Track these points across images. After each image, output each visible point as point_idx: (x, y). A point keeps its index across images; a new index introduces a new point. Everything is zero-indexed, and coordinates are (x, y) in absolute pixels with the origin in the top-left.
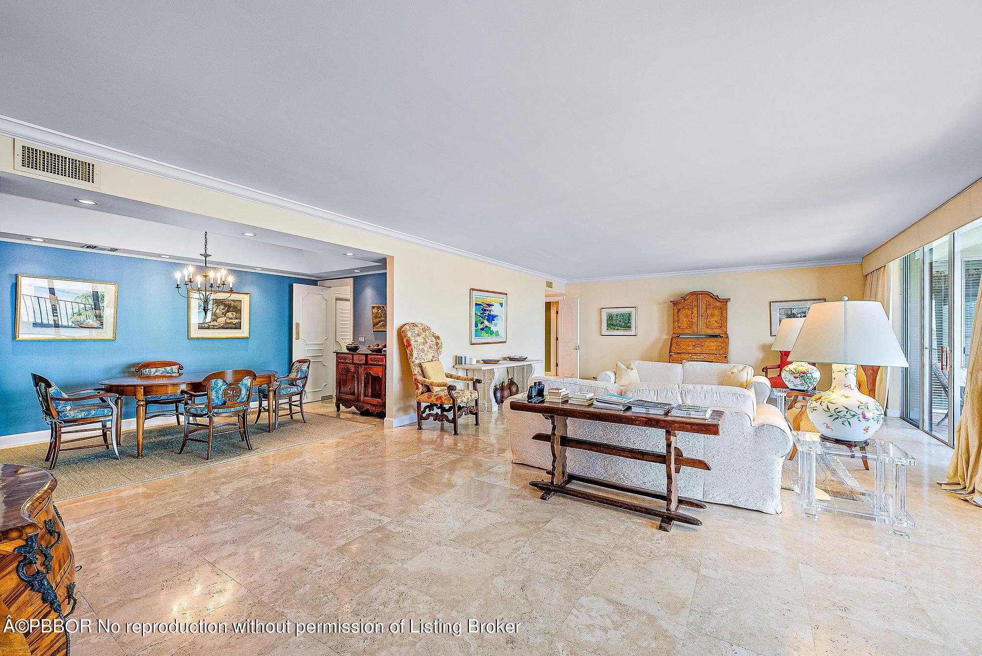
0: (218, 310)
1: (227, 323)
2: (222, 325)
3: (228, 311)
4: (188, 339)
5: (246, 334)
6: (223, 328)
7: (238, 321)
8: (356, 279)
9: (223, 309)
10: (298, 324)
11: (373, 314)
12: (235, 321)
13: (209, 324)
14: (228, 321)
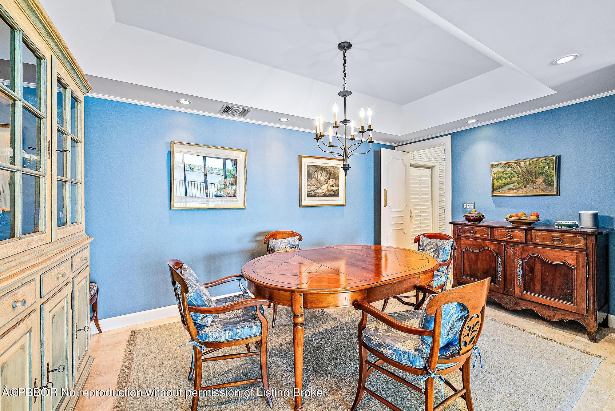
0: (322, 177)
1: (329, 191)
2: (325, 192)
3: (329, 178)
4: (300, 206)
5: (342, 202)
6: (326, 195)
7: (336, 188)
8: (454, 136)
9: (326, 176)
10: (385, 190)
11: (493, 174)
12: (334, 188)
13: (315, 191)
14: (330, 188)
